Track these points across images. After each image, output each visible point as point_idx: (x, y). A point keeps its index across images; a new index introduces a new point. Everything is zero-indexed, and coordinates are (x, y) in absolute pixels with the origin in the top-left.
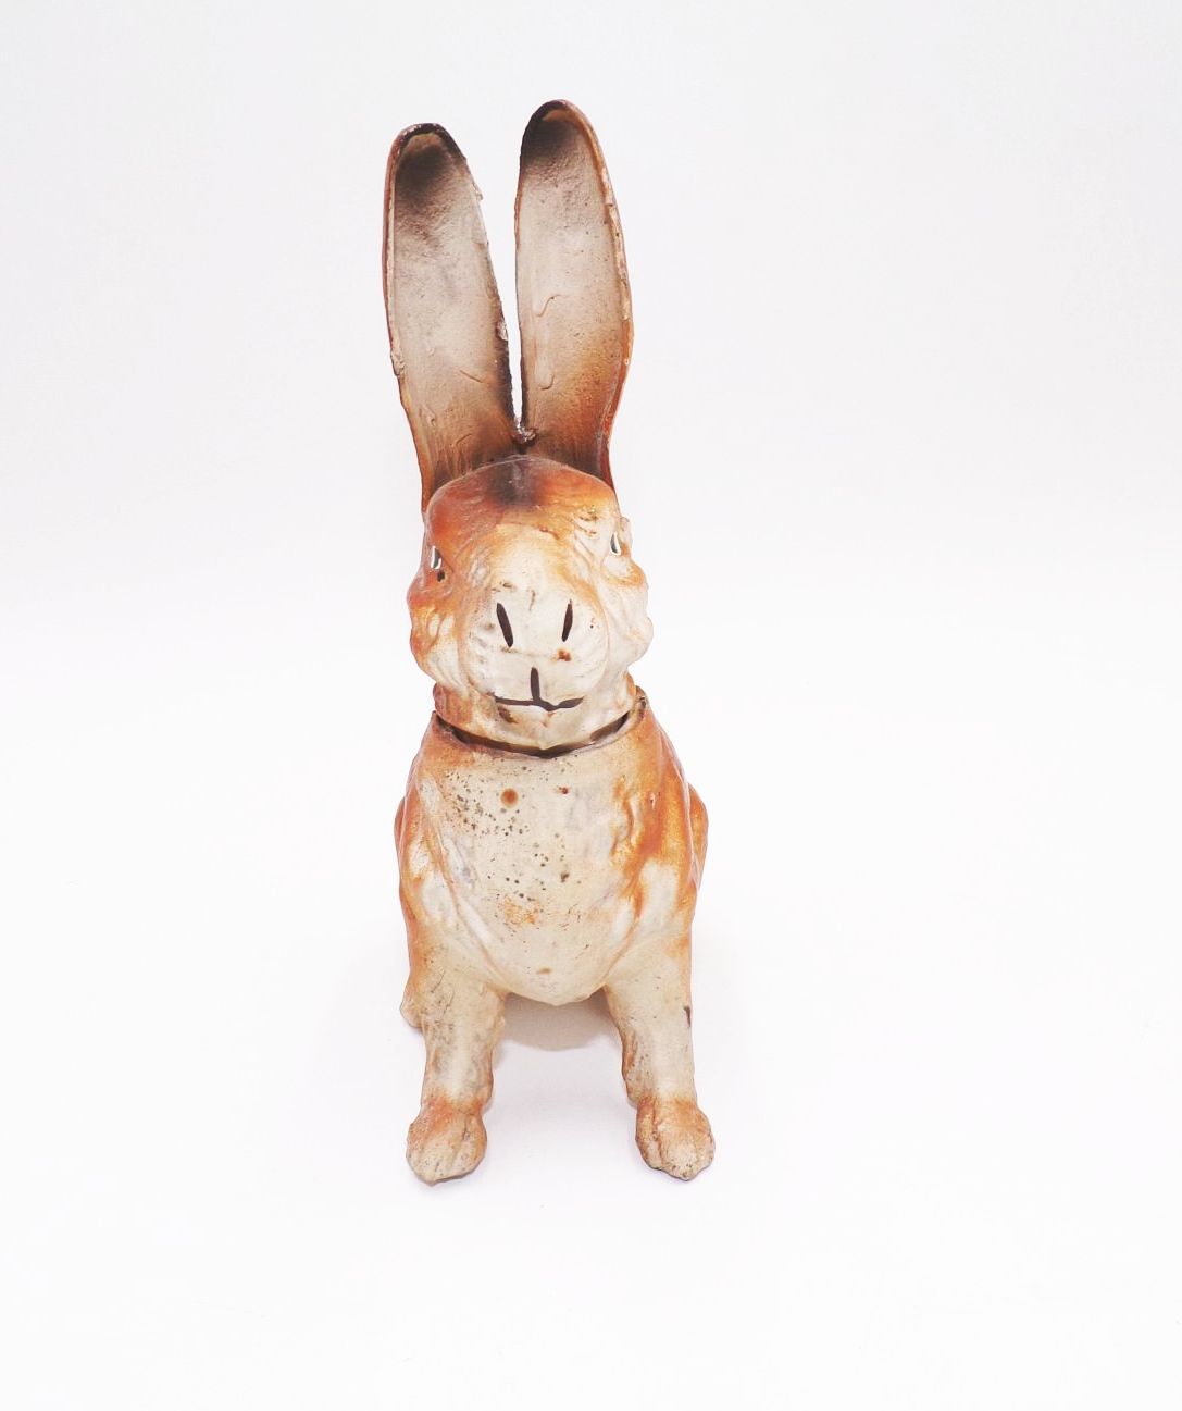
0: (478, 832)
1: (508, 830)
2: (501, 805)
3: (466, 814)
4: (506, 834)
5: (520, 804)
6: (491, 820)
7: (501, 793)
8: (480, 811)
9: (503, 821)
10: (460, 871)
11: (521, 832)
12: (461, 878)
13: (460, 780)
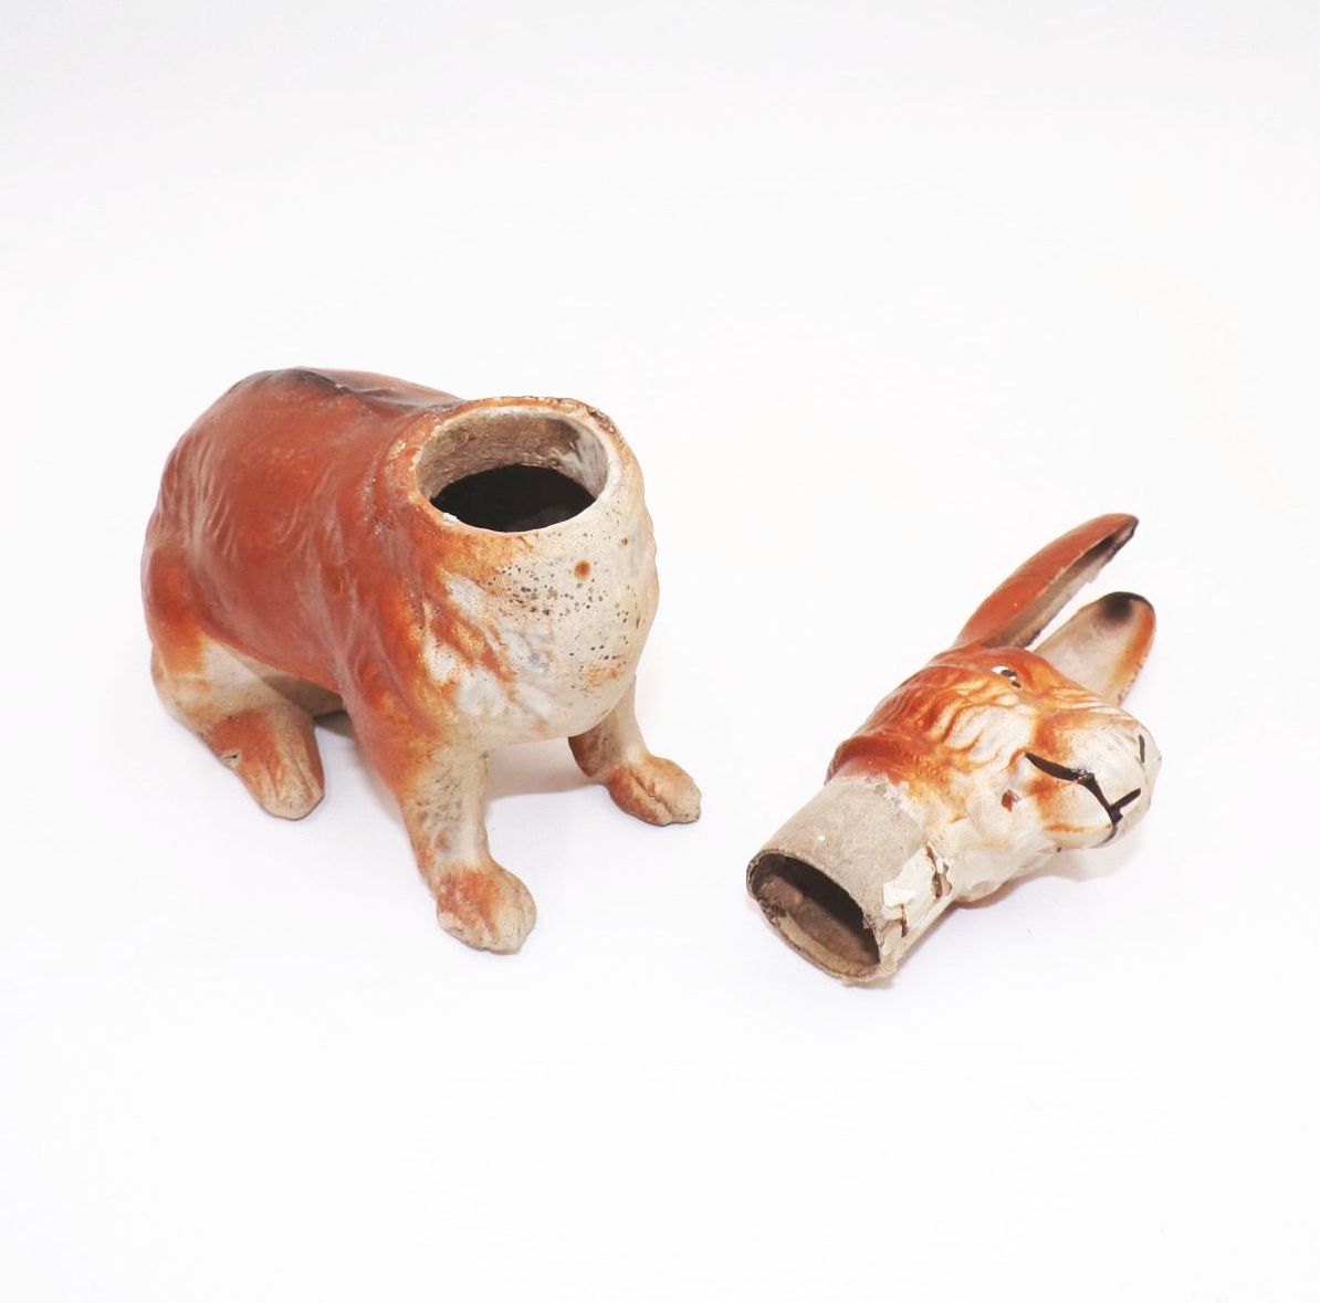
0: (555, 616)
1: (588, 603)
2: (576, 581)
3: (538, 603)
4: (588, 607)
5: (593, 573)
6: (568, 599)
7: (573, 569)
8: (553, 594)
9: (581, 596)
10: (525, 660)
11: (601, 599)
12: (529, 666)
13: (523, 571)
